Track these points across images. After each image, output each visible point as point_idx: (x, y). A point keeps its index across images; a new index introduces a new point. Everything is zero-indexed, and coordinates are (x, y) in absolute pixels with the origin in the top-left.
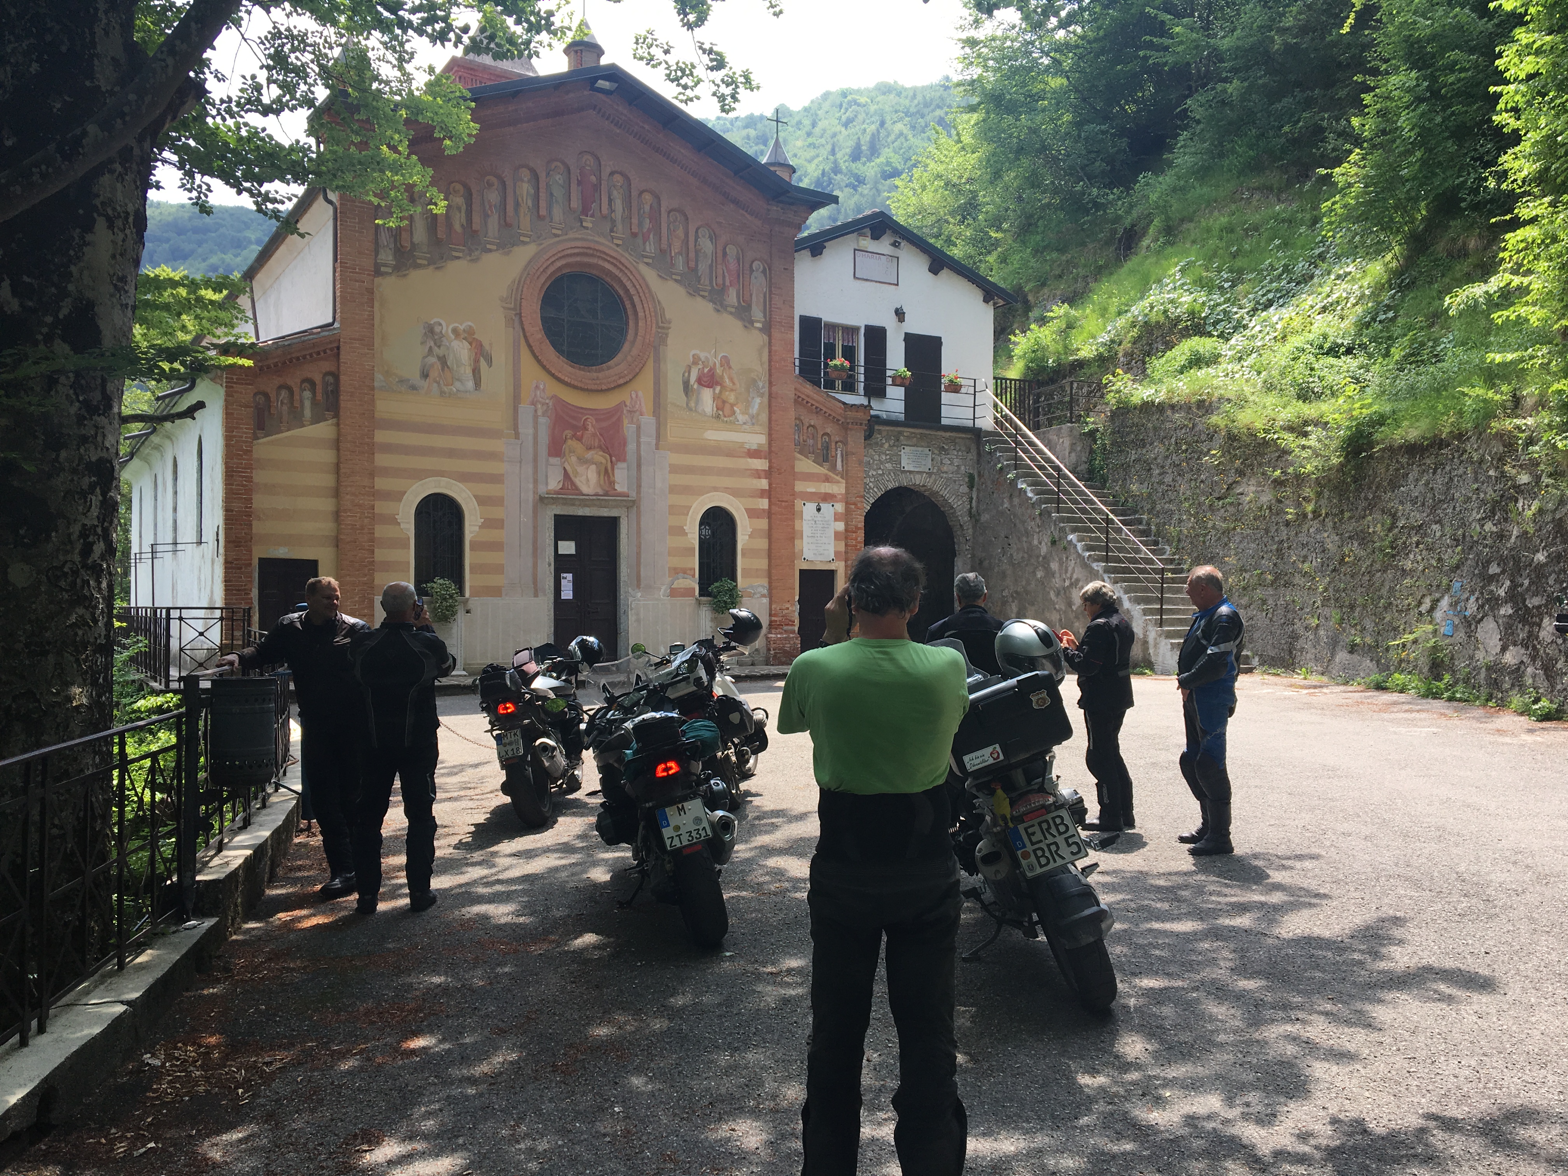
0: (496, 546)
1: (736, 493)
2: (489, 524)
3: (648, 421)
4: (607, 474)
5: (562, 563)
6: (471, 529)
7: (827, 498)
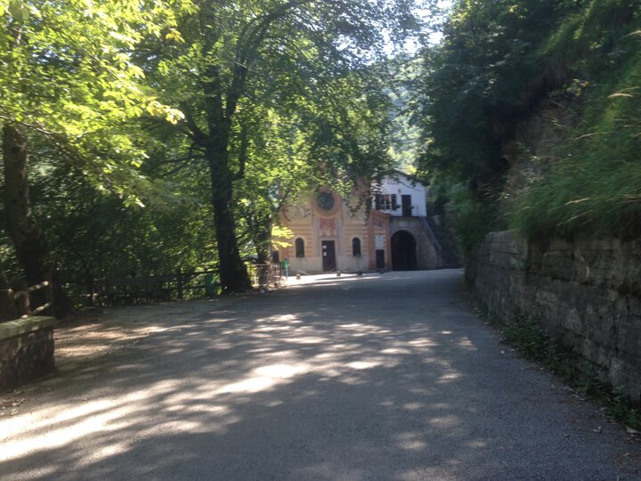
0: (310, 247)
1: (360, 234)
2: (309, 243)
3: (340, 221)
4: (332, 232)
5: (324, 250)
6: (306, 244)
7: (381, 234)
